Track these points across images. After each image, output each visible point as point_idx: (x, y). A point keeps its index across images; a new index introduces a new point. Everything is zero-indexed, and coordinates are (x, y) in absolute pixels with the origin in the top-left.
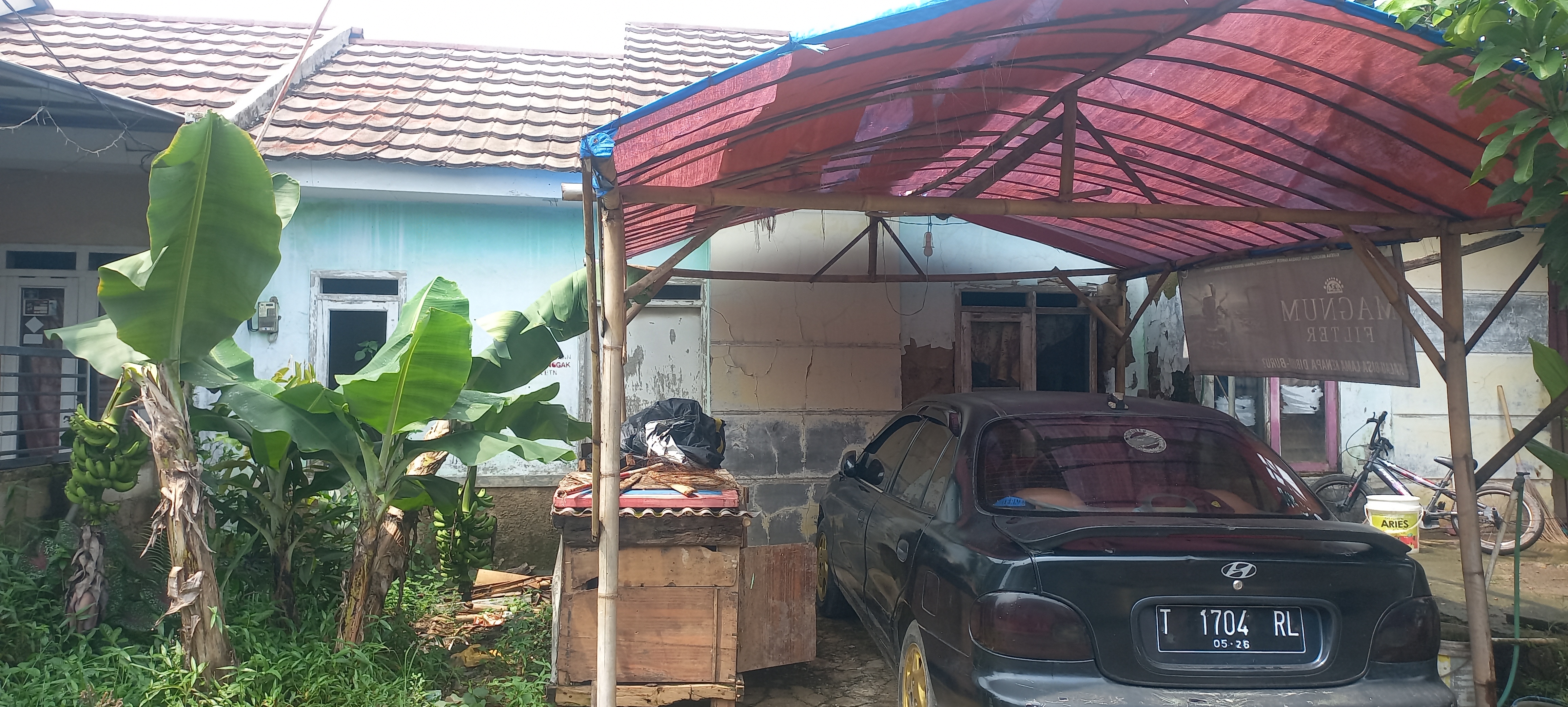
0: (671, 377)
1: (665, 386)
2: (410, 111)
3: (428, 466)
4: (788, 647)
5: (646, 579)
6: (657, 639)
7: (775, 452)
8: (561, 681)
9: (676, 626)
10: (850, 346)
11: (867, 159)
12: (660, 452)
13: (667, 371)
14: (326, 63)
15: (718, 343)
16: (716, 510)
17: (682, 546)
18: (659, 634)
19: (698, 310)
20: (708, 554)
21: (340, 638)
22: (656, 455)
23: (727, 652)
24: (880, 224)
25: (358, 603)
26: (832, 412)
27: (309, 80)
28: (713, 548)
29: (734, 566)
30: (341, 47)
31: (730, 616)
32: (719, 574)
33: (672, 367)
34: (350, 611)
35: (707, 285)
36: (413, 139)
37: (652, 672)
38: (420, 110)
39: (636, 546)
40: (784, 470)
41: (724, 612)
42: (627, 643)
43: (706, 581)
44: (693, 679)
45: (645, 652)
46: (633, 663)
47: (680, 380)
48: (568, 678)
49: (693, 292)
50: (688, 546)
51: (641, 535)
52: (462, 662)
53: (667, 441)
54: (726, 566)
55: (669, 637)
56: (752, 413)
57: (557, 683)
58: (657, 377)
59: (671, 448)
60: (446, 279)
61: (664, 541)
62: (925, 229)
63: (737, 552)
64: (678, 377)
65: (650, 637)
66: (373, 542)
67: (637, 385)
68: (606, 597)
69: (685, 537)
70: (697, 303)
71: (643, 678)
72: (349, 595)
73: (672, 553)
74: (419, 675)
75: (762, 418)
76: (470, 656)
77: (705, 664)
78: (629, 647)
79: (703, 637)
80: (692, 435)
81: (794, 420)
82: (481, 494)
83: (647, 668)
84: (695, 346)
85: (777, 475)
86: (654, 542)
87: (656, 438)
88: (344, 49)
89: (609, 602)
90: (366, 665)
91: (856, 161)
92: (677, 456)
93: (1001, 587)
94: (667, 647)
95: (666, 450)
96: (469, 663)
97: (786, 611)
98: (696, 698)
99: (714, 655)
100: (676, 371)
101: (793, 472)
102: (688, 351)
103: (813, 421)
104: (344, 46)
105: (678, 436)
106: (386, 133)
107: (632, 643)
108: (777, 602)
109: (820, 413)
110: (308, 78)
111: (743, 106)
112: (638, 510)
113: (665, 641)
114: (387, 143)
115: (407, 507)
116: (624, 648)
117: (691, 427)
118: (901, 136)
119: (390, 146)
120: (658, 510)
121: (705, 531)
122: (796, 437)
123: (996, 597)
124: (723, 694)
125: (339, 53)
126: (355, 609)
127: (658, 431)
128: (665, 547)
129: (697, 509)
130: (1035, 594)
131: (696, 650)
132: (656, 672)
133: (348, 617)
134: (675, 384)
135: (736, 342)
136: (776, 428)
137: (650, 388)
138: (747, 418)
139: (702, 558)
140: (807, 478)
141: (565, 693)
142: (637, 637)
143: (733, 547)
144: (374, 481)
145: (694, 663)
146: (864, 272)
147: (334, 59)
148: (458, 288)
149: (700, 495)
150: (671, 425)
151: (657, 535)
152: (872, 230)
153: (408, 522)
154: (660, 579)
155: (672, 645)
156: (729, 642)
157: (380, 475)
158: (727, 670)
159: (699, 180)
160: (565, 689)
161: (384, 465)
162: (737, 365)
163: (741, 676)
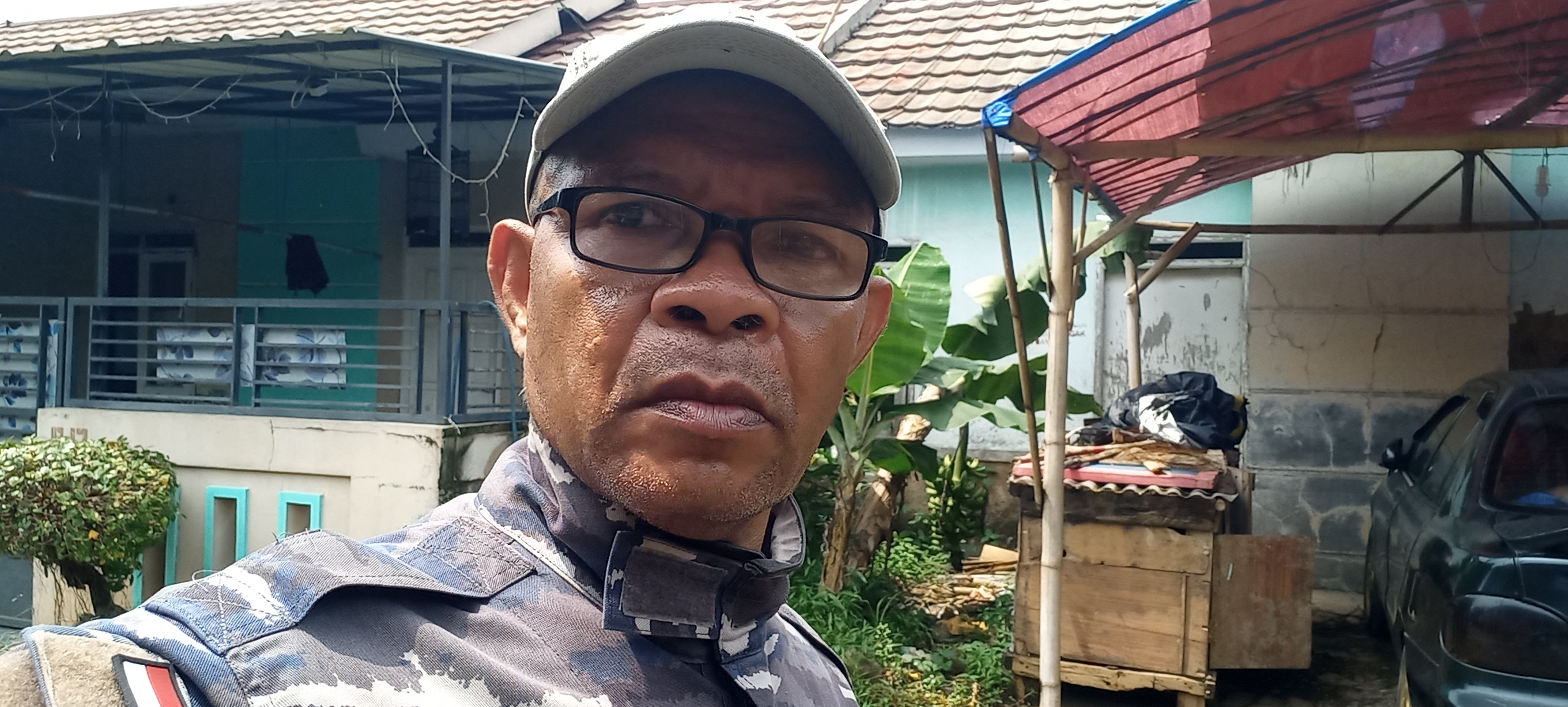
0: (1204, 348)
1: (1196, 359)
2: (930, 70)
3: (917, 432)
4: (1274, 650)
5: (1108, 558)
6: (1118, 621)
7: (1329, 439)
8: (1019, 650)
9: (1140, 610)
10: (1437, 312)
11: (1411, 85)
12: (1154, 429)
13: (1200, 341)
14: (861, 26)
15: (1259, 309)
16: (1186, 490)
17: (1146, 526)
18: (1120, 615)
19: (1240, 270)
20: (1175, 537)
21: (822, 584)
22: (1149, 432)
23: (1195, 644)
24: (1478, 158)
25: (838, 554)
26: (1408, 394)
27: (841, 48)
28: (1182, 531)
29: (1206, 553)
30: (877, 8)
31: (1200, 608)
32: (1189, 559)
33: (1206, 337)
34: (831, 560)
35: (1249, 241)
36: (928, 100)
37: (1114, 654)
38: (943, 67)
39: (1097, 522)
40: (1340, 460)
41: (1193, 601)
42: (1086, 621)
43: (1173, 565)
44: (1156, 668)
45: (1106, 633)
46: (1093, 643)
47: (1215, 352)
48: (1025, 649)
49: (1234, 250)
50: (1153, 526)
51: (1101, 510)
52: (947, 629)
53: (1165, 417)
54: (1196, 551)
55: (1132, 621)
56: (1301, 392)
57: (1015, 652)
58: (1187, 348)
59: (1169, 425)
60: (931, 245)
61: (1125, 518)
62: (1538, 162)
63: (1210, 538)
64: (1212, 348)
65: (1112, 618)
66: (851, 498)
67: (1163, 358)
68: (1049, 567)
69: (1150, 516)
70: (1237, 262)
71: (1104, 660)
72: (830, 545)
73: (1136, 533)
74: (886, 625)
75: (1314, 400)
76: (955, 625)
77: (1171, 655)
78: (1088, 625)
79: (1171, 625)
80: (1194, 412)
81: (1356, 403)
82: (974, 464)
83: (1107, 649)
84: (1234, 313)
85: (1332, 468)
86: (1114, 518)
87: (1152, 413)
88: (880, 9)
89: (1052, 572)
90: (841, 611)
91: (1396, 88)
92: (1174, 435)
93: (1480, 590)
94: (1129, 631)
95: (1161, 427)
96: (955, 631)
97: (1272, 609)
98: (1159, 687)
99: (1181, 645)
100: (1211, 342)
101: (1353, 464)
102: (1225, 319)
103: (1381, 405)
104: (881, 5)
105: (1179, 412)
106: (903, 97)
107: (1091, 622)
108: (1260, 599)
109: (1393, 394)
110: (841, 45)
111: (1177, 53)
112: (1100, 484)
113: (1128, 624)
114: (901, 107)
115: (894, 470)
116: (1082, 626)
117: (1194, 403)
118: (1438, 55)
119: (906, 111)
120: (1121, 486)
121: (1171, 512)
122: (1356, 423)
123: (1471, 601)
124: (1190, 688)
125: (876, 13)
126: (835, 559)
127: (1156, 405)
128: (1128, 526)
129: (1164, 488)
130: (1517, 599)
131: (1162, 638)
132: (1117, 655)
133: (829, 566)
134: (1209, 357)
135: (1283, 308)
136: (1332, 412)
137: (1178, 360)
138: (1293, 399)
139: (1169, 541)
140: (1372, 473)
141: (1022, 663)
142: (1097, 615)
143: (1205, 531)
144: (852, 440)
145: (1159, 651)
146: (1456, 220)
147: (869, 22)
148: (942, 253)
149: (1169, 474)
150: (1171, 400)
151: (1117, 512)
152: (1467, 166)
153: (897, 485)
154: (1122, 557)
155: (1134, 629)
156: (1198, 634)
157: (858, 434)
158: (1197, 662)
159: (1175, 129)
160: (1022, 659)
161: (861, 426)
162: (1282, 335)
163: (1215, 673)
